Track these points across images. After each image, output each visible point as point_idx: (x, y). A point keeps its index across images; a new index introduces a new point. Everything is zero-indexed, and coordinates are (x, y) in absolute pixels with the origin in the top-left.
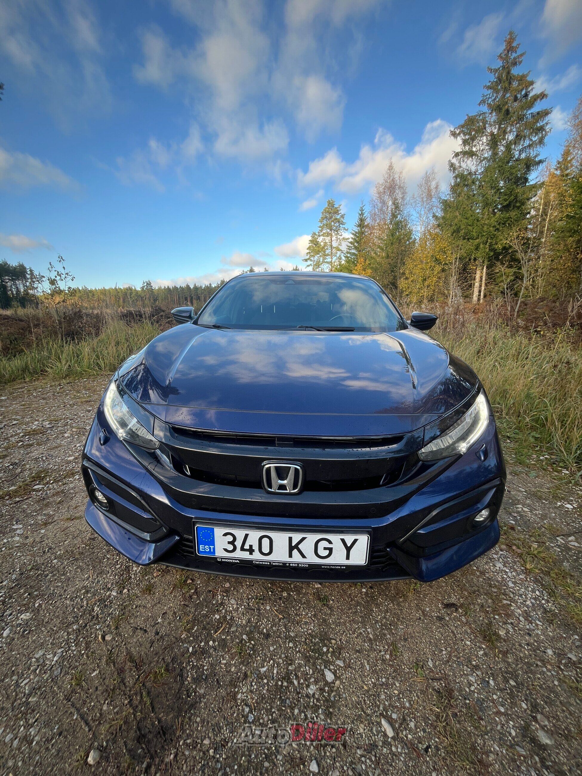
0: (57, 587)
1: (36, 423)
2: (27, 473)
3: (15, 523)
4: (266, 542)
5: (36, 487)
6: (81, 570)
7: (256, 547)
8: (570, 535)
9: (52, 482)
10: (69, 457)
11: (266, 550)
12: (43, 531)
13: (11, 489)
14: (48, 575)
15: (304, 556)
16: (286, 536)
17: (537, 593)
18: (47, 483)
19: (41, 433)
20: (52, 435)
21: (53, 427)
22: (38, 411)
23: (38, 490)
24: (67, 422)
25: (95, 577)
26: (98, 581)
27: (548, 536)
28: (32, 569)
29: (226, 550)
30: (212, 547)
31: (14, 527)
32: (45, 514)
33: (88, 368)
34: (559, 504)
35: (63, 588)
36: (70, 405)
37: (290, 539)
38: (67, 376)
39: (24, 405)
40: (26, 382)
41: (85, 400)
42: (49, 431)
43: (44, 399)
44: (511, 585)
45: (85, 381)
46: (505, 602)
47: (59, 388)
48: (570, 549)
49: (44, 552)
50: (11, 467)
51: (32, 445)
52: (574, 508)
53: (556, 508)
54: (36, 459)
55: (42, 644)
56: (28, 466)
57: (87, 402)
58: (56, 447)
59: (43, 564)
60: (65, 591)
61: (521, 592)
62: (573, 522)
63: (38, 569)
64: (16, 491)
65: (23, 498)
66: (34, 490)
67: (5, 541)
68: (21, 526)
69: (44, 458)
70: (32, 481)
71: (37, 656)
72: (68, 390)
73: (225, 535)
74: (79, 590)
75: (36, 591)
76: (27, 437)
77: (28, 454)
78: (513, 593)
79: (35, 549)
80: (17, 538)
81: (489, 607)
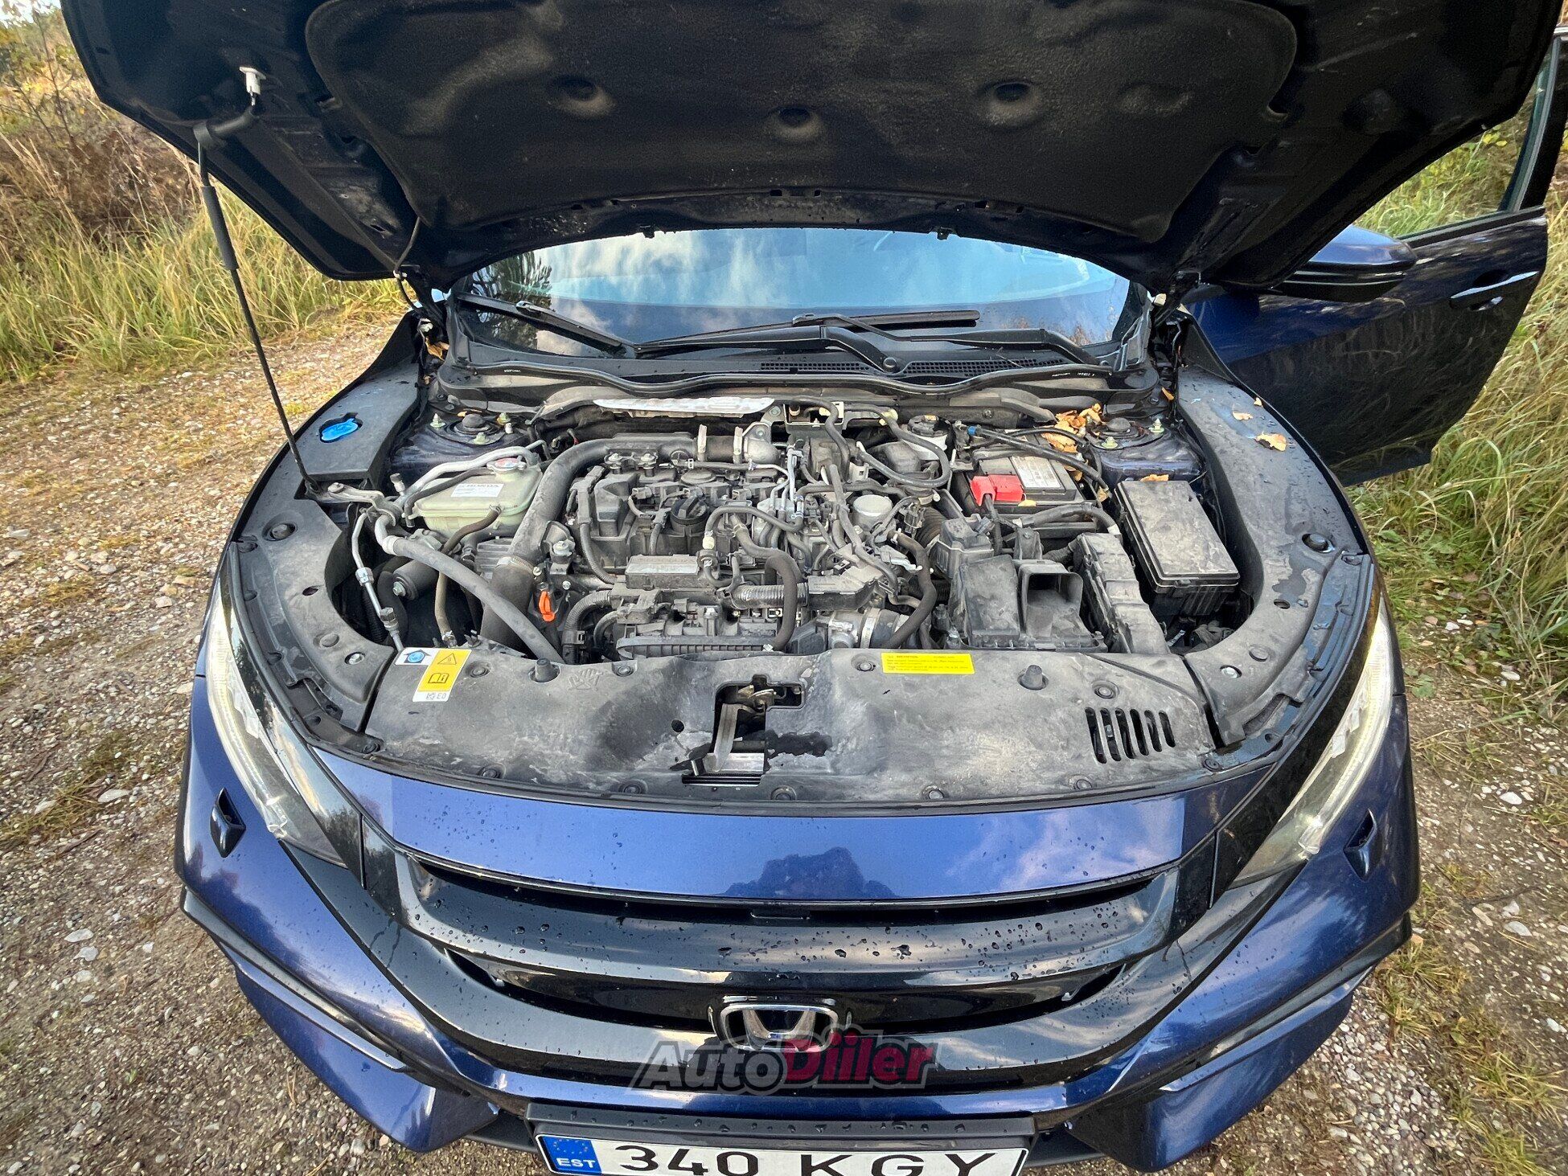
0: (211, 1135)
1: (71, 556)
2: (73, 748)
3: (69, 924)
4: (737, 1160)
5: (106, 797)
6: (265, 1078)
8: (1507, 899)
9: (145, 777)
10: (179, 683)
12: (148, 947)
13: (39, 808)
14: (181, 1099)
16: (793, 1154)
17: (1416, 1098)
18: (135, 780)
19: (91, 595)
20: (121, 603)
21: (120, 569)
22: (70, 507)
23: (114, 808)
24: (158, 551)
25: (302, 1098)
26: (314, 1113)
27: (1453, 903)
28: (138, 1080)
31: (72, 938)
32: (144, 888)
34: (1486, 790)
35: (226, 1138)
36: (157, 478)
37: (806, 1158)
39: (28, 484)
41: (196, 456)
42: (111, 589)
44: (1353, 1076)
46: (1334, 1132)
48: (1504, 946)
49: (161, 1021)
50: (28, 729)
51: (70, 641)
52: (1526, 803)
53: (1477, 804)
54: (90, 697)
56: (72, 722)
58: (141, 648)
59: (164, 1062)
60: (233, 1147)
61: (1376, 1099)
62: (1520, 852)
63: (152, 1081)
64: (53, 817)
65: (77, 836)
66: (102, 808)
67: (55, 986)
68: (87, 934)
69: (113, 691)
70: (92, 779)
72: (144, 419)
73: (624, 1148)
74: (266, 1144)
75: (159, 1151)
76: (54, 614)
77: (65, 676)
78: (1356, 1101)
79: (136, 1010)
80: (84, 976)
81: (1295, 1150)
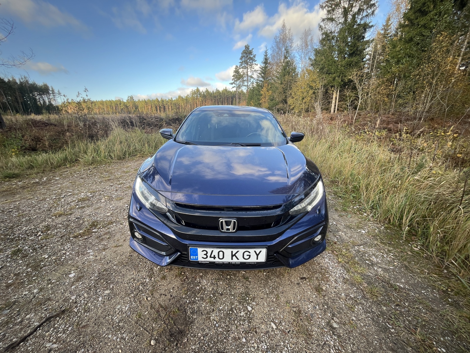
0: (119, 278)
1: (82, 194)
2: (86, 223)
3: (88, 249)
4: (221, 253)
5: (94, 230)
6: (129, 271)
7: (217, 256)
8: (361, 245)
9: (101, 227)
10: (107, 213)
11: (221, 257)
12: (104, 253)
13: (80, 232)
14: (113, 274)
15: (238, 259)
16: (230, 250)
17: (342, 271)
18: (99, 228)
19: (87, 200)
20: (94, 201)
21: (93, 196)
22: (81, 186)
23: (95, 232)
24: (101, 193)
25: (136, 273)
26: (139, 275)
27: (351, 246)
28: (104, 271)
29: (203, 258)
30: (197, 257)
31: (88, 251)
32: (102, 244)
33: (104, 158)
34: (359, 230)
35: (122, 279)
36: (99, 182)
37: (232, 252)
38: (92, 163)
39: (71, 183)
40: (67, 168)
41: (107, 179)
42: (92, 199)
43: (82, 178)
44: (331, 268)
45: (104, 167)
46: (327, 276)
47: (89, 171)
48: (360, 252)
49: (108, 263)
50: (77, 220)
51: (84, 207)
52: (366, 232)
53: (357, 232)
54: (89, 215)
55: (119, 303)
56: (86, 219)
57: (109, 180)
58: (98, 208)
59: (109, 268)
60: (123, 280)
61: (335, 271)
62: (364, 239)
63: (107, 271)
64: (84, 233)
65: (88, 236)
66: (93, 232)
67: (86, 258)
68: (92, 251)
69: (94, 215)
70: (91, 228)
71: (118, 308)
72: (95, 173)
73: (203, 251)
74: (130, 280)
75: (109, 281)
76: (80, 202)
77: (83, 212)
78: (331, 272)
79: (102, 262)
80: (92, 257)
81: (320, 278)
